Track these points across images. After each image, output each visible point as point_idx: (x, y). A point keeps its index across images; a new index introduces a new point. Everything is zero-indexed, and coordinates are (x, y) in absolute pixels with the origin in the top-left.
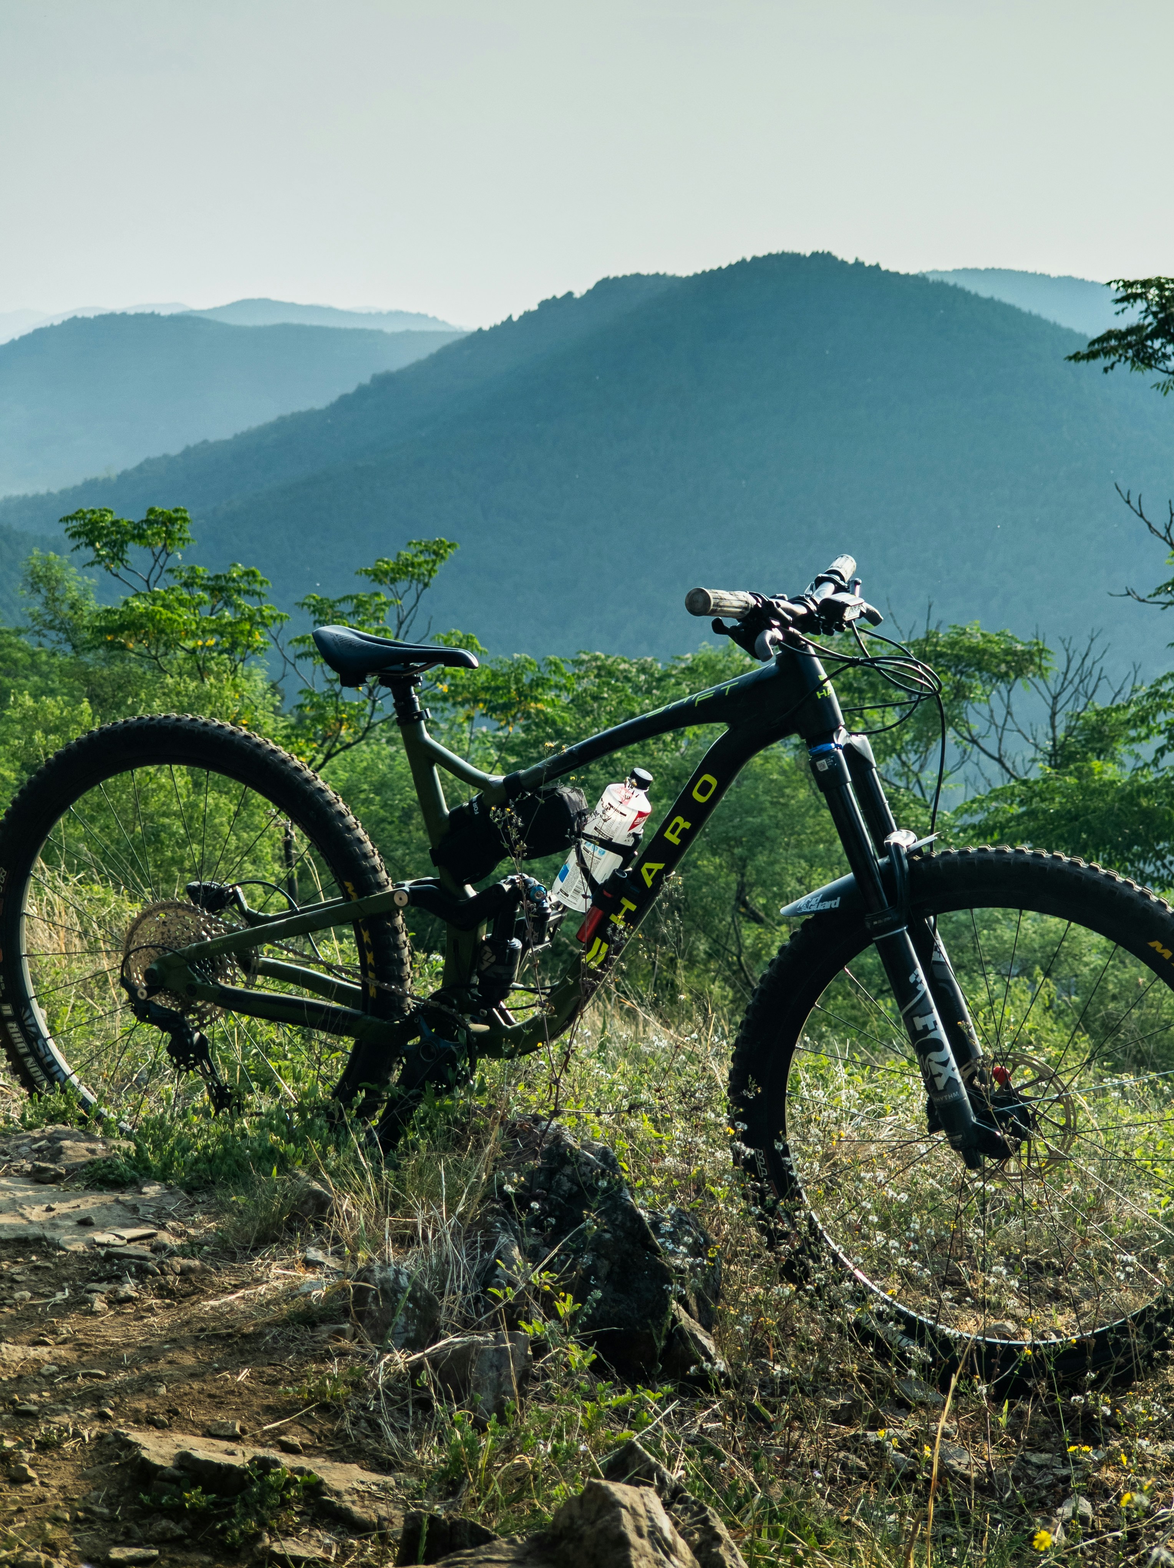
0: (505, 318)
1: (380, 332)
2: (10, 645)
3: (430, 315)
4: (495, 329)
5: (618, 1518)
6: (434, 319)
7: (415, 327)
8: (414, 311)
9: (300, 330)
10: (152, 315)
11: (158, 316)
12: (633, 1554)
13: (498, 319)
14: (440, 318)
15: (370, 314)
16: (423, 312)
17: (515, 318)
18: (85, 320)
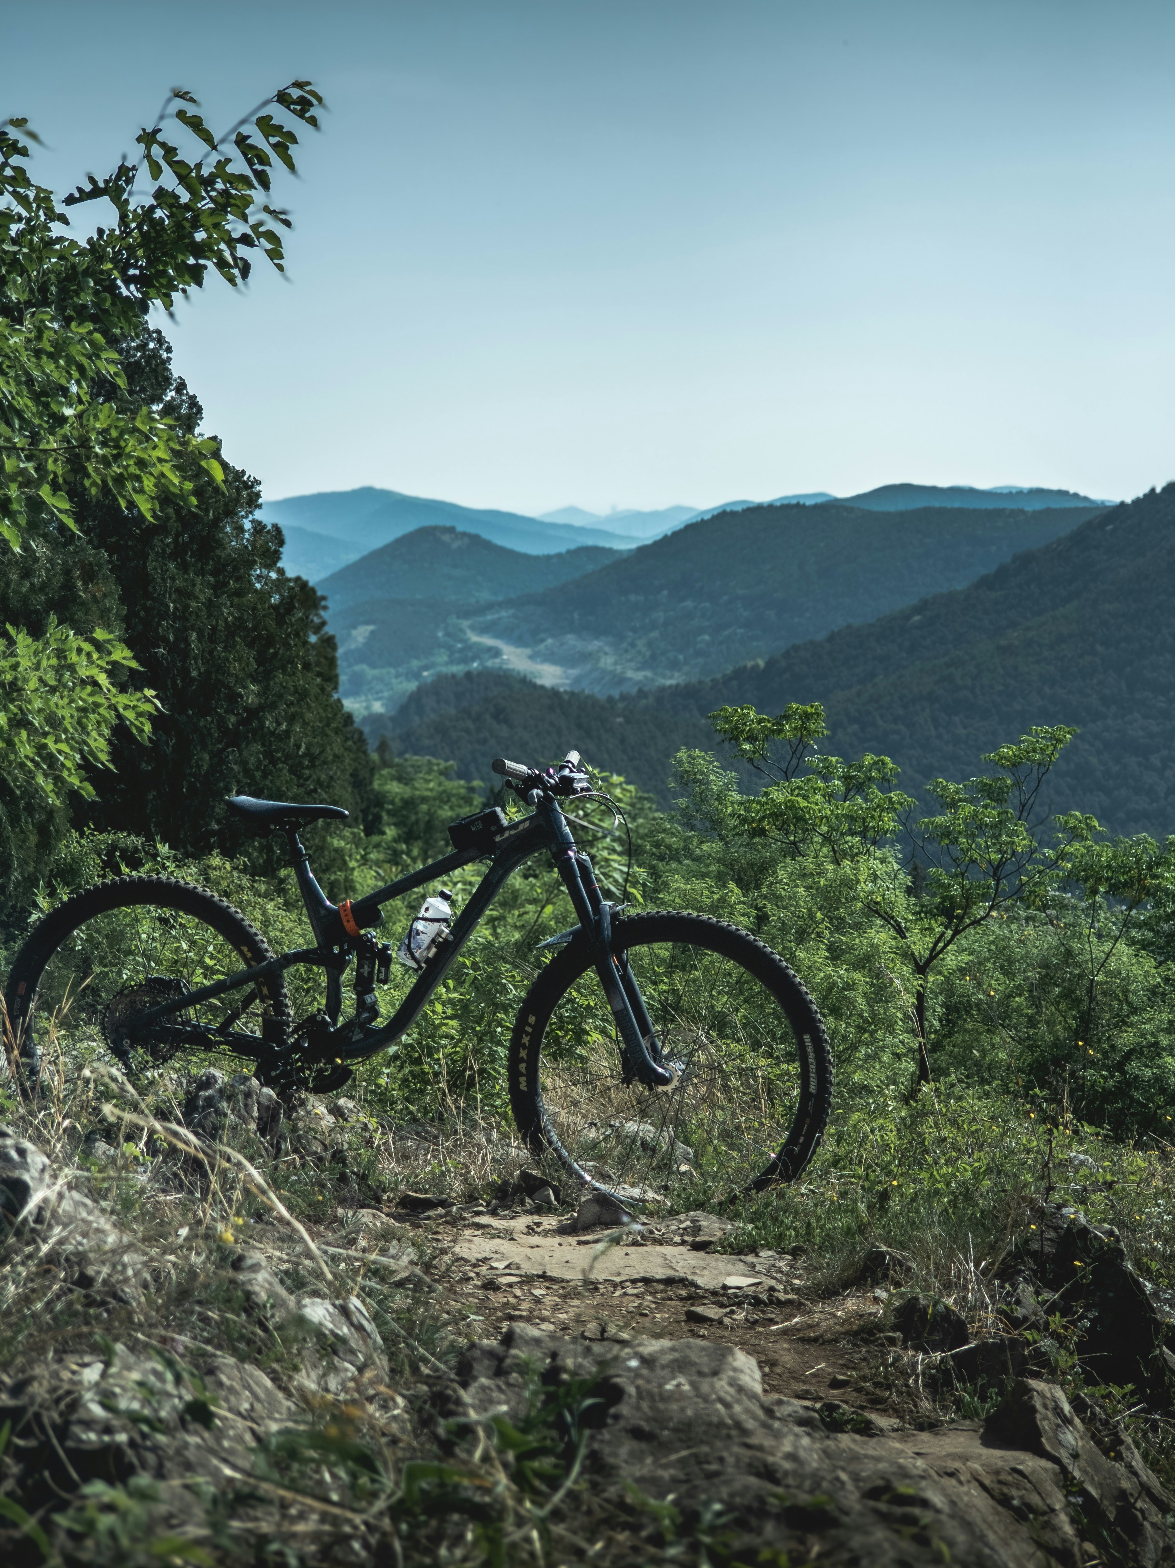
0: (1146, 490)
1: (1022, 511)
2: (665, 831)
3: (1072, 491)
4: (1137, 502)
5: (1031, 1398)
6: (1076, 495)
7: (1055, 505)
8: (1055, 487)
9: (942, 512)
10: (798, 505)
11: (804, 506)
12: (1038, 1416)
13: (1141, 492)
14: (1082, 493)
15: (1010, 493)
16: (1064, 488)
17: (1158, 490)
18: (733, 514)
